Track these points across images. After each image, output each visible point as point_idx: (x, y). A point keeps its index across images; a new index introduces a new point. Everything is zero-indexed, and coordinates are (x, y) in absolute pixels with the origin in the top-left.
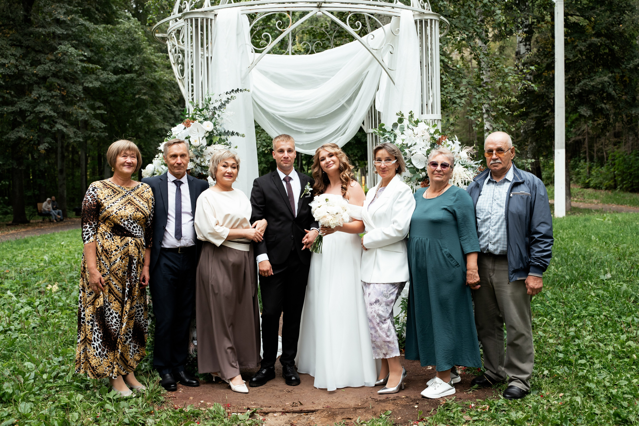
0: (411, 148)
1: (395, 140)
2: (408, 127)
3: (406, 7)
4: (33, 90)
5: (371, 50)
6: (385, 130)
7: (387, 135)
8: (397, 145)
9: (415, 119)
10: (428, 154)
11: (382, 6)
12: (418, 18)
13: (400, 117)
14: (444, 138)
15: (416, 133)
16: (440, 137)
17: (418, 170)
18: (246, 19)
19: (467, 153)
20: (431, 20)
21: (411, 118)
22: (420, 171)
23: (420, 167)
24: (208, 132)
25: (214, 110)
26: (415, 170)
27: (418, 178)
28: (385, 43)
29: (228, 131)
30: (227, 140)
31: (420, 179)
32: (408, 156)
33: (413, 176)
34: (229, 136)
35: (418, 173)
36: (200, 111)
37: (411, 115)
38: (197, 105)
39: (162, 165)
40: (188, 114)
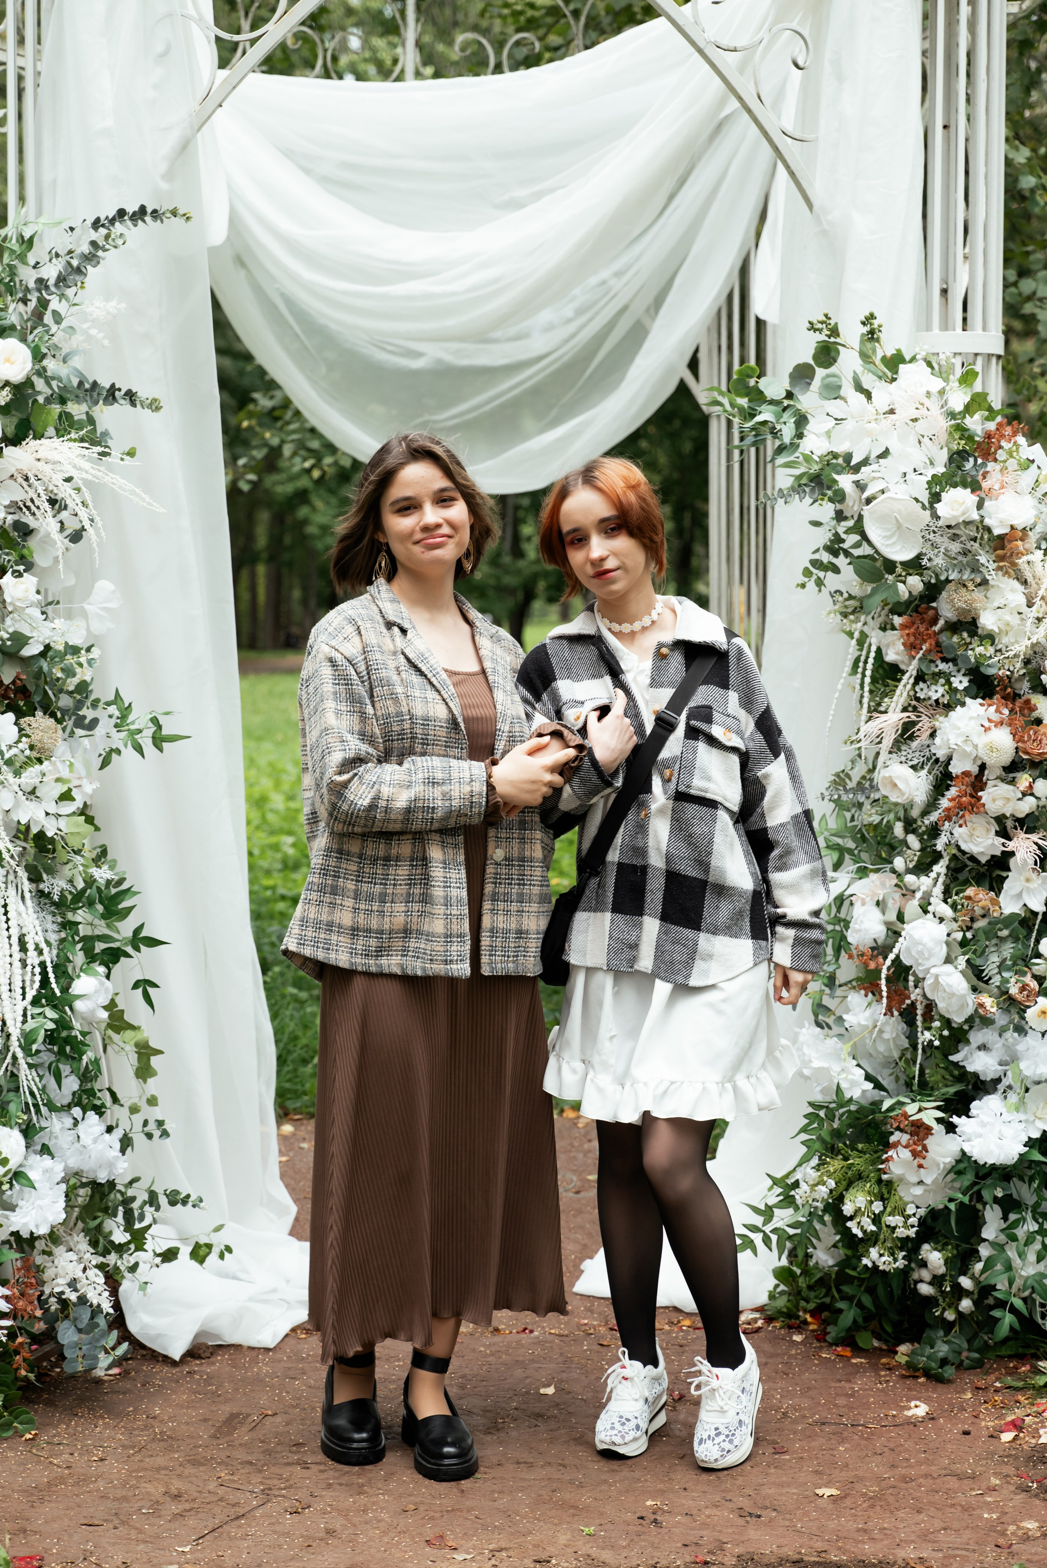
0: (865, 471)
1: (800, 436)
2: (858, 384)
5: (711, 52)
6: (758, 396)
7: (766, 414)
8: (808, 459)
9: (887, 347)
10: (936, 498)
13: (822, 337)
14: (1008, 431)
15: (887, 411)
16: (992, 426)
17: (890, 566)
21: (869, 345)
22: (899, 570)
23: (901, 554)
24: (7, 383)
25: (37, 294)
26: (879, 564)
27: (892, 600)
28: (774, 24)
29: (95, 384)
30: (91, 420)
31: (898, 603)
32: (852, 505)
33: (869, 589)
34: (96, 403)
35: (890, 578)
37: (872, 332)
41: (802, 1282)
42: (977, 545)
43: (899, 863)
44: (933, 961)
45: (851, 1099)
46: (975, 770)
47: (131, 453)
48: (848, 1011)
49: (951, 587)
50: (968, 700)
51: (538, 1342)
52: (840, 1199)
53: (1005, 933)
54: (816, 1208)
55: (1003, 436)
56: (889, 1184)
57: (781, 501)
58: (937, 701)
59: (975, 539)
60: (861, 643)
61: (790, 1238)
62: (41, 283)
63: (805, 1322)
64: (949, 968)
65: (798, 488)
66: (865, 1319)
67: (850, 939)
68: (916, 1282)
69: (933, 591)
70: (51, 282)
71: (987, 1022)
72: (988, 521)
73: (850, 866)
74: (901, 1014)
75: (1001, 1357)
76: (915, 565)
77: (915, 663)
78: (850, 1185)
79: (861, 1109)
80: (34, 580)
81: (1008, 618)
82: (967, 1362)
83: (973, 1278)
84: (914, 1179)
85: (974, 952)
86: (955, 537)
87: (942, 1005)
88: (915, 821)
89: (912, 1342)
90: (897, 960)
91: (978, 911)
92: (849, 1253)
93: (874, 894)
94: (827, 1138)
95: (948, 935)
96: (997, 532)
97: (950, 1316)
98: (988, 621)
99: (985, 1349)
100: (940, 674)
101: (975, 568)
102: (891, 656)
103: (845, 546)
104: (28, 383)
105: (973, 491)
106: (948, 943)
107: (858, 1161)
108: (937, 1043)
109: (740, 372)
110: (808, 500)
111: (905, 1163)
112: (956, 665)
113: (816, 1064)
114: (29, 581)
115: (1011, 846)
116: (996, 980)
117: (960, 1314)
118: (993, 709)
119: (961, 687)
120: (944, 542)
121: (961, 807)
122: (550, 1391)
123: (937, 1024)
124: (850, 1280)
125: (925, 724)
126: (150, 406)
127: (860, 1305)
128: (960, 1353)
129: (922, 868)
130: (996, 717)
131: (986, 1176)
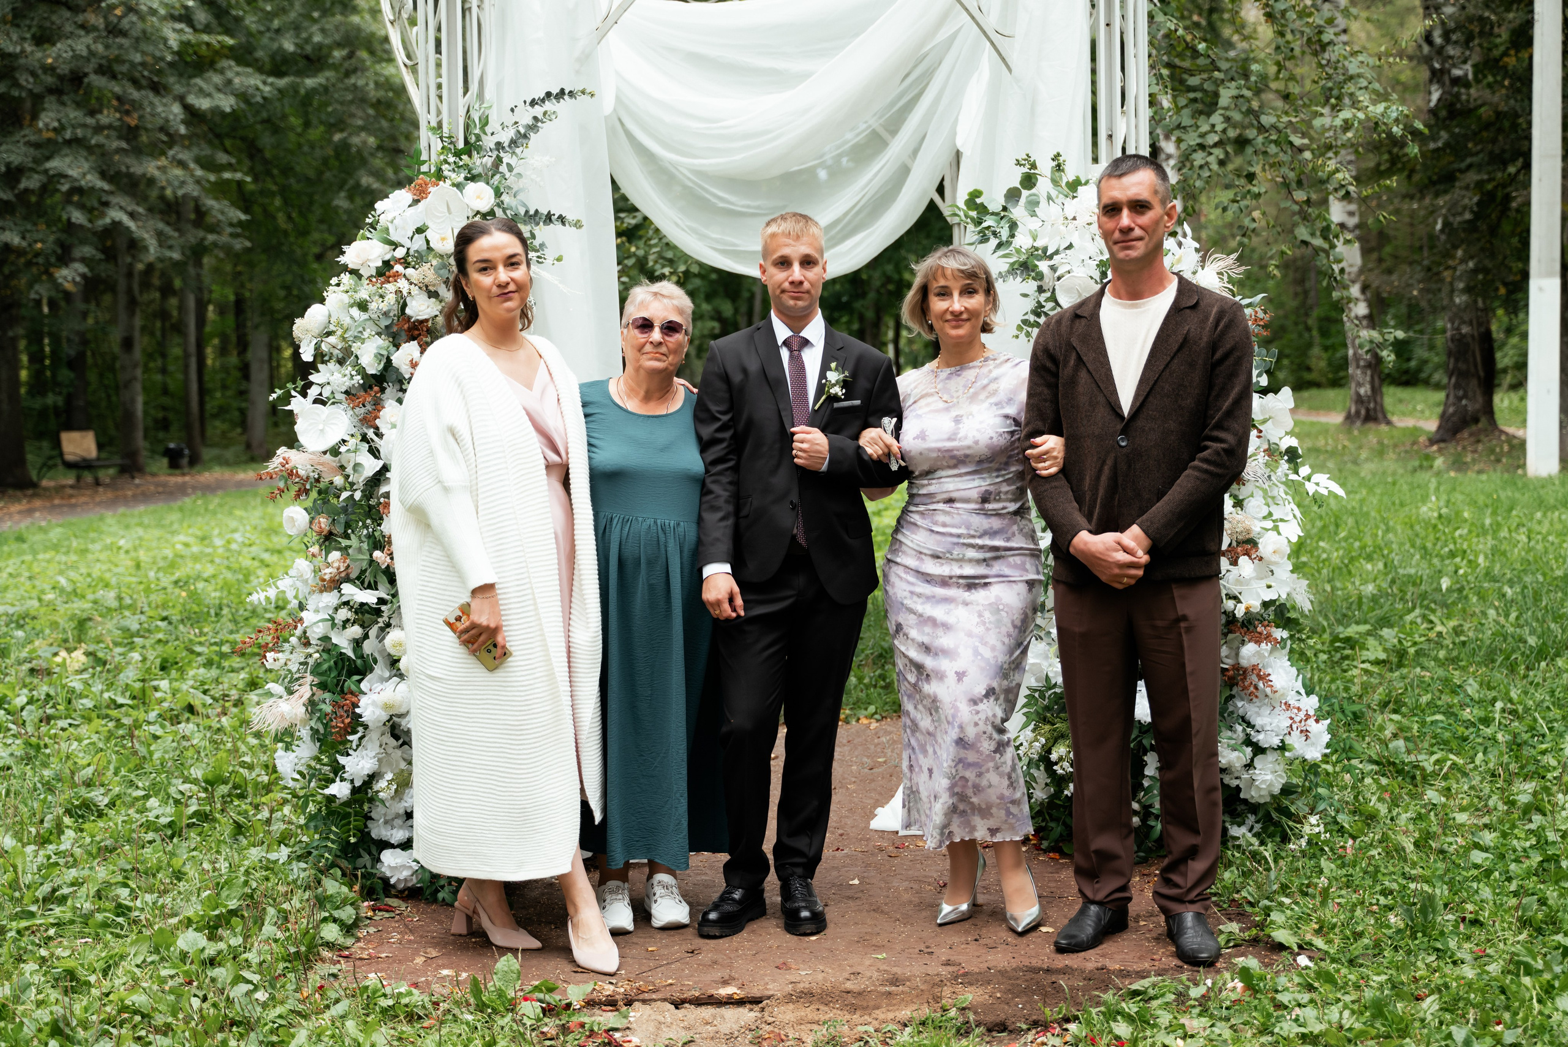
0: (1056, 259)
1: (1012, 236)
2: (1050, 199)
4: (44, 109)
6: (983, 210)
7: (989, 222)
8: (1018, 251)
9: (1069, 175)
13: (1025, 170)
19: (1220, 273)
21: (1057, 174)
25: (497, 153)
29: (537, 211)
32: (1048, 282)
34: (537, 224)
36: (458, 154)
37: (1059, 165)
38: (450, 137)
39: (352, 306)
40: (424, 162)
47: (559, 259)
51: (847, 856)
52: (1049, 752)
54: (1033, 759)
62: (499, 146)
65: (1012, 271)
70: (506, 145)
78: (1055, 741)
83: (1139, 802)
92: (1056, 789)
94: (1040, 711)
103: (1044, 310)
104: (492, 213)
109: (970, 194)
110: (1019, 279)
122: (856, 882)
126: (575, 226)
131: (1145, 732)
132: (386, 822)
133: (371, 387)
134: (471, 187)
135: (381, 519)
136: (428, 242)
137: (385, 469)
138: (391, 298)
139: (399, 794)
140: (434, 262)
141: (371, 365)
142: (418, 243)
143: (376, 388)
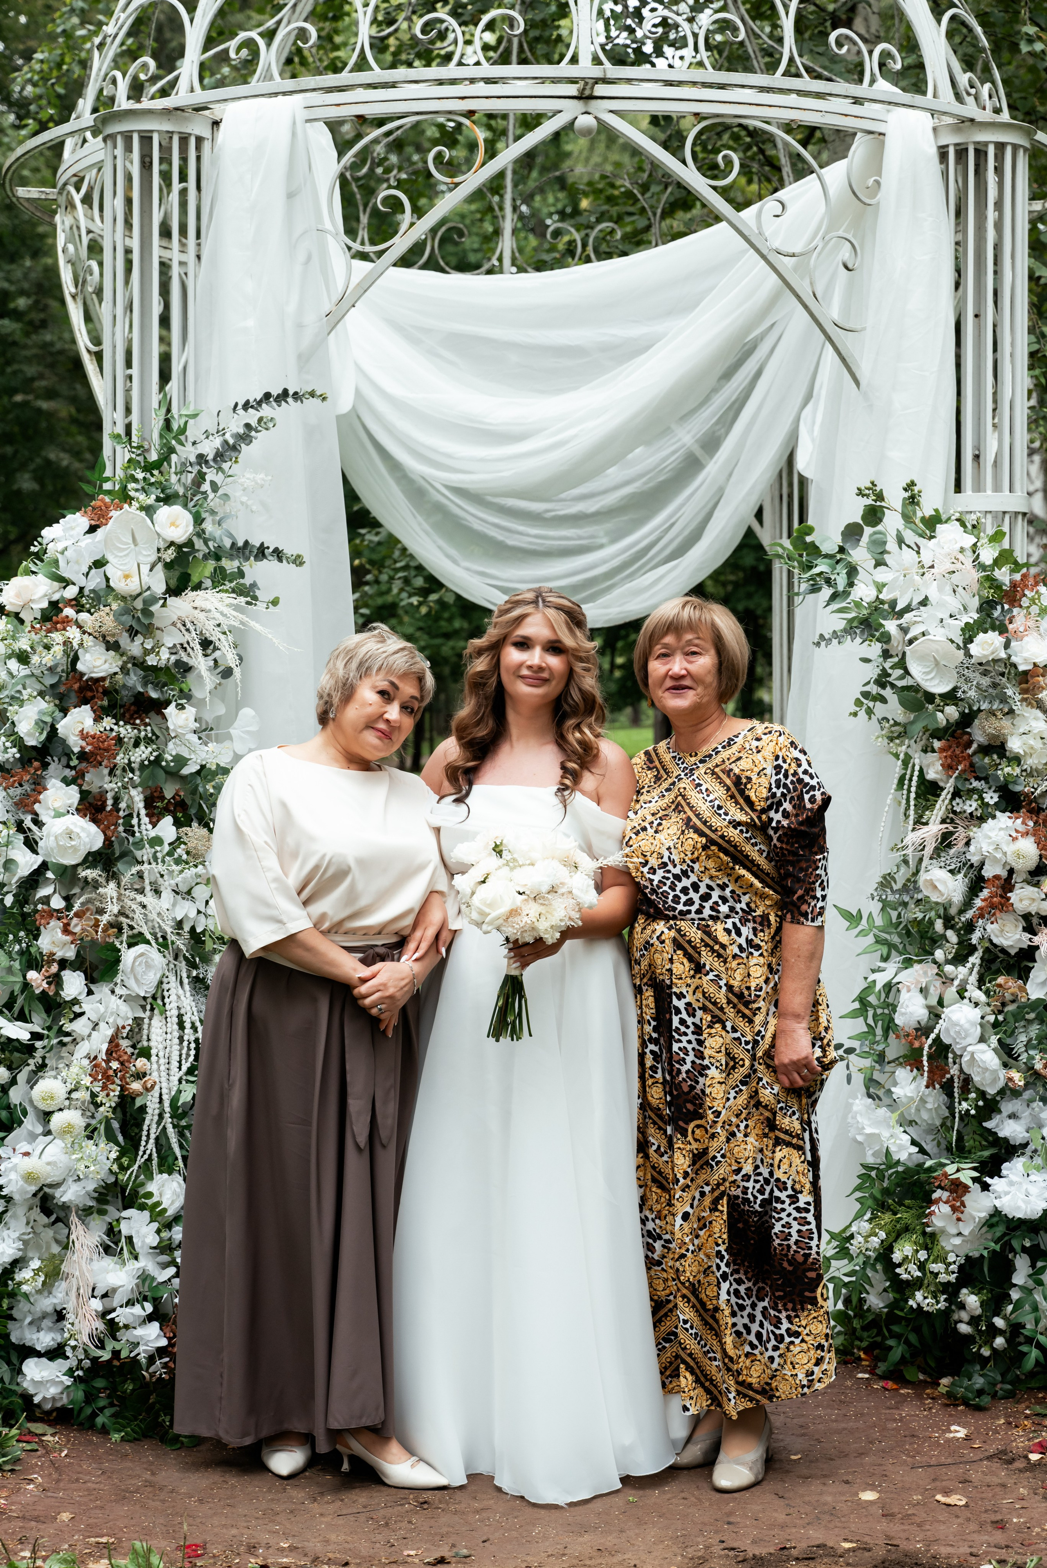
0: (908, 617)
1: (851, 584)
2: (901, 541)
3: (907, 98)
5: (772, 257)
6: (814, 550)
7: (822, 567)
8: (858, 605)
9: (927, 509)
10: (969, 640)
11: (819, 95)
12: (950, 139)
13: (870, 501)
14: (1032, 580)
15: (927, 564)
16: (1017, 577)
17: (930, 697)
18: (324, 139)
20: (1000, 147)
21: (910, 508)
22: (937, 701)
23: (939, 688)
24: (172, 544)
25: (198, 467)
26: (919, 695)
27: (932, 727)
28: (827, 233)
29: (246, 543)
30: (241, 574)
31: (938, 729)
32: (896, 645)
33: (912, 716)
34: (247, 559)
35: (930, 707)
36: (148, 468)
37: (913, 497)
38: (138, 448)
39: (9, 657)
40: (107, 479)
41: (856, 1324)
42: (1004, 680)
43: (939, 954)
44: (970, 1040)
45: (898, 1161)
46: (1004, 874)
47: (275, 602)
48: (895, 1084)
49: (982, 715)
50: (998, 814)
52: (890, 1248)
53: (1032, 1016)
54: (869, 1257)
55: (1026, 586)
56: (933, 1235)
57: (835, 641)
58: (971, 814)
59: (1003, 675)
60: (905, 763)
61: (846, 1285)
62: (202, 458)
63: (859, 1359)
64: (983, 1046)
65: (850, 630)
66: (912, 1355)
67: (897, 1021)
68: (956, 1322)
69: (967, 719)
70: (210, 457)
71: (1016, 1093)
72: (1014, 659)
73: (896, 959)
74: (942, 1087)
75: (1032, 1389)
76: (951, 697)
77: (952, 780)
78: (898, 1237)
79: (908, 1170)
80: (193, 710)
81: (1032, 742)
82: (1000, 1393)
83: (1005, 1318)
84: (955, 1232)
85: (1005, 1032)
86: (985, 673)
87: (976, 1079)
88: (953, 918)
89: (953, 1376)
90: (938, 1039)
91: (1008, 996)
92: (897, 1296)
93: (918, 982)
94: (879, 1196)
95: (982, 1018)
96: (1022, 668)
97: (986, 1352)
98: (1015, 745)
99: (1016, 1382)
100: (974, 791)
101: (1004, 699)
102: (931, 775)
103: (890, 679)
104: (190, 543)
105: (1001, 633)
106: (981, 1025)
107: (905, 1215)
108: (973, 1112)
109: (798, 530)
110: (858, 640)
111: (944, 1217)
112: (987, 782)
113: (868, 1130)
114: (190, 711)
115: (1037, 940)
116: (1024, 1057)
117: (994, 1350)
118: (1019, 821)
119: (992, 802)
120: (977, 678)
121: (992, 906)
123: (973, 1095)
124: (897, 1320)
125: (961, 834)
126: (294, 562)
127: (907, 1342)
128: (995, 1385)
129: (960, 959)
130: (1022, 828)
131: (1015, 1229)
132: (30, 1323)
133: (30, 761)
134: (164, 512)
135: (38, 929)
136: (108, 580)
137: (44, 866)
138: (58, 650)
139: (47, 1287)
140: (115, 606)
141: (29, 734)
142: (95, 581)
143: (36, 764)
